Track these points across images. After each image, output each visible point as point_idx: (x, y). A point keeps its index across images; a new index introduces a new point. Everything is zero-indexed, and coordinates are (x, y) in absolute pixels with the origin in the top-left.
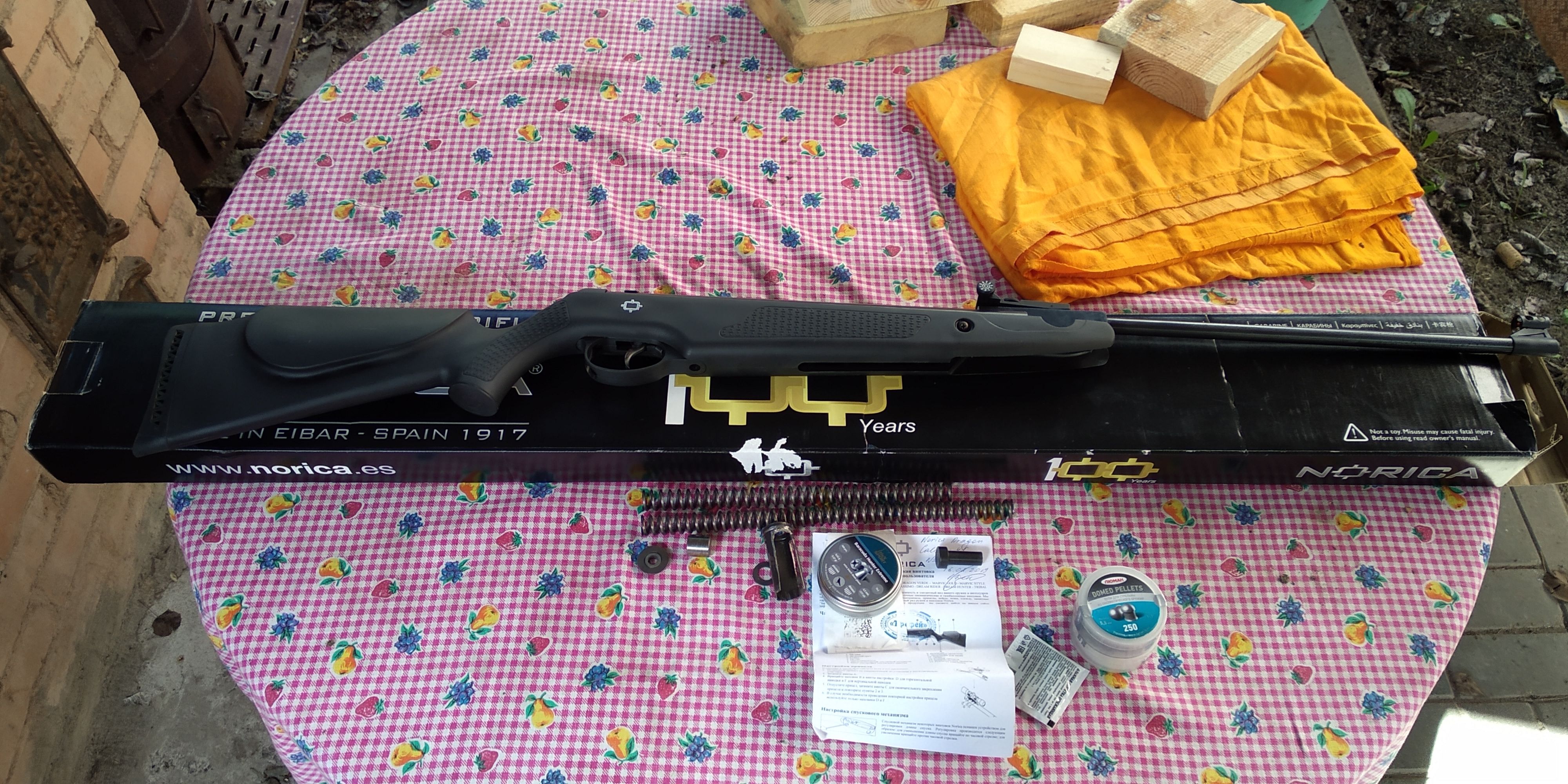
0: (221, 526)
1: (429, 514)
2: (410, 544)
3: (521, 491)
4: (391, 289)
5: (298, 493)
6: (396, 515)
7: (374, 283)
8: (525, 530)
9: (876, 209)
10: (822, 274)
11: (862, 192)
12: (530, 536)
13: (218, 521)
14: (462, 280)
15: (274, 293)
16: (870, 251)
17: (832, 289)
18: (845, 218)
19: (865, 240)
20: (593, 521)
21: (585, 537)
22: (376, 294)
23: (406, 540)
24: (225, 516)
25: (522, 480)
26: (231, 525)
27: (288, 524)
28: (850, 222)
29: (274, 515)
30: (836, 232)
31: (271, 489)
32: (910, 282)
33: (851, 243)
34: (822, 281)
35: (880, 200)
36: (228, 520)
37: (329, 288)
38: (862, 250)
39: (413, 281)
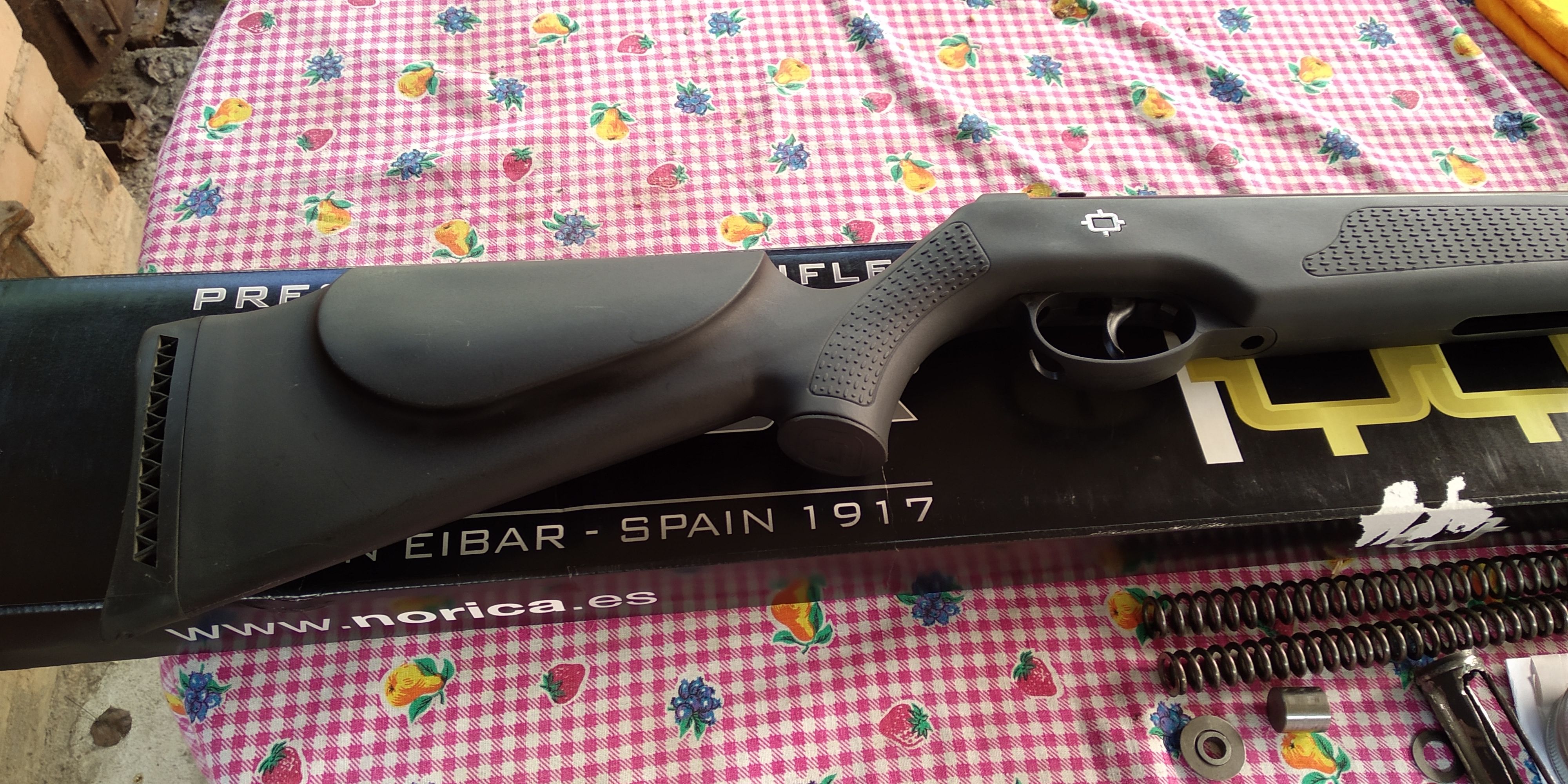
0: (297, 745)
1: (726, 678)
2: (707, 751)
3: (895, 613)
4: (538, 222)
5: (446, 655)
6: (659, 686)
7: (503, 212)
8: (930, 699)
10: (1303, 145)
12: (943, 710)
13: (288, 733)
14: (665, 197)
15: (315, 242)
16: (1370, 101)
17: (1331, 172)
18: (1304, 48)
19: (1353, 83)
20: (1058, 667)
21: (1053, 703)
22: (512, 233)
23: (695, 743)
24: (300, 721)
25: (894, 589)
26: (320, 742)
27: (439, 728)
28: (1315, 53)
29: (405, 710)
30: (1297, 72)
31: (387, 652)
32: (1460, 151)
33: (1333, 89)
34: (1309, 159)
35: (1349, 13)
36: (310, 731)
37: (419, 226)
38: (1355, 101)
39: (575, 204)
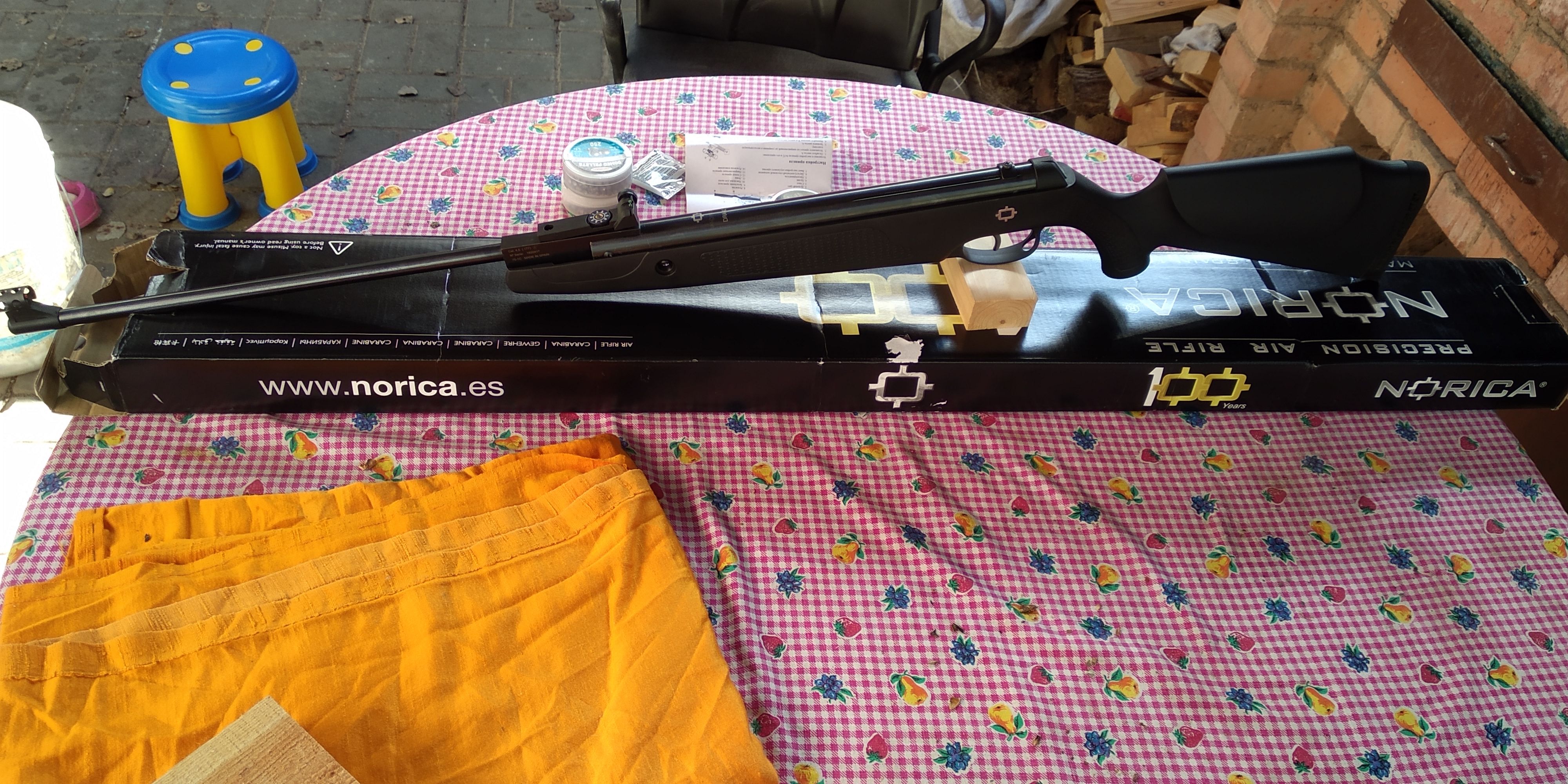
4: (1337, 470)
9: (810, 586)
11: (830, 614)
16: (812, 526)
18: (849, 571)
19: (820, 541)
28: (842, 566)
30: (859, 551)
32: (762, 486)
33: (837, 537)
35: (805, 602)
38: (823, 526)
